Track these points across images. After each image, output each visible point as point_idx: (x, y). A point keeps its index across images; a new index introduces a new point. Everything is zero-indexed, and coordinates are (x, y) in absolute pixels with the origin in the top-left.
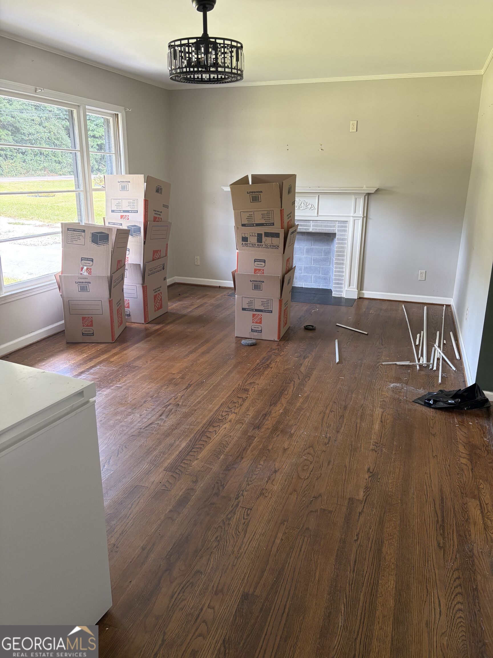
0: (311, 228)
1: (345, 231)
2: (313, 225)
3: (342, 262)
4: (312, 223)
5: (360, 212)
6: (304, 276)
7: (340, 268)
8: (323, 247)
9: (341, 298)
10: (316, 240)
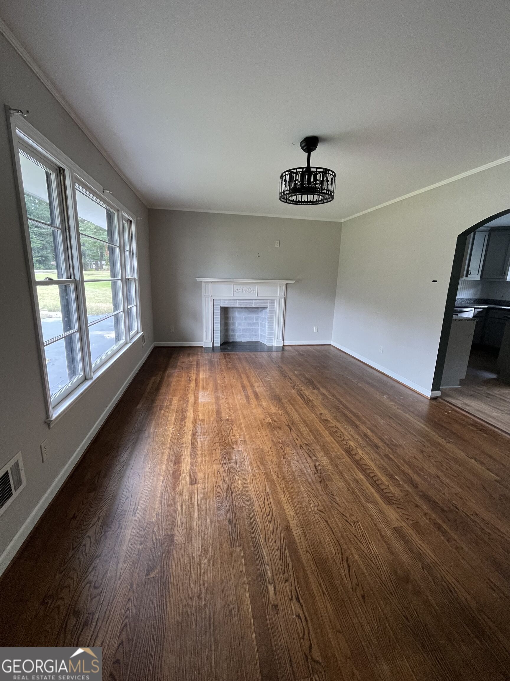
0: (253, 304)
1: (274, 305)
2: (254, 303)
3: (272, 324)
4: (253, 301)
5: (283, 294)
6: (243, 334)
7: (271, 328)
8: (255, 316)
9: (272, 347)
10: (250, 312)
